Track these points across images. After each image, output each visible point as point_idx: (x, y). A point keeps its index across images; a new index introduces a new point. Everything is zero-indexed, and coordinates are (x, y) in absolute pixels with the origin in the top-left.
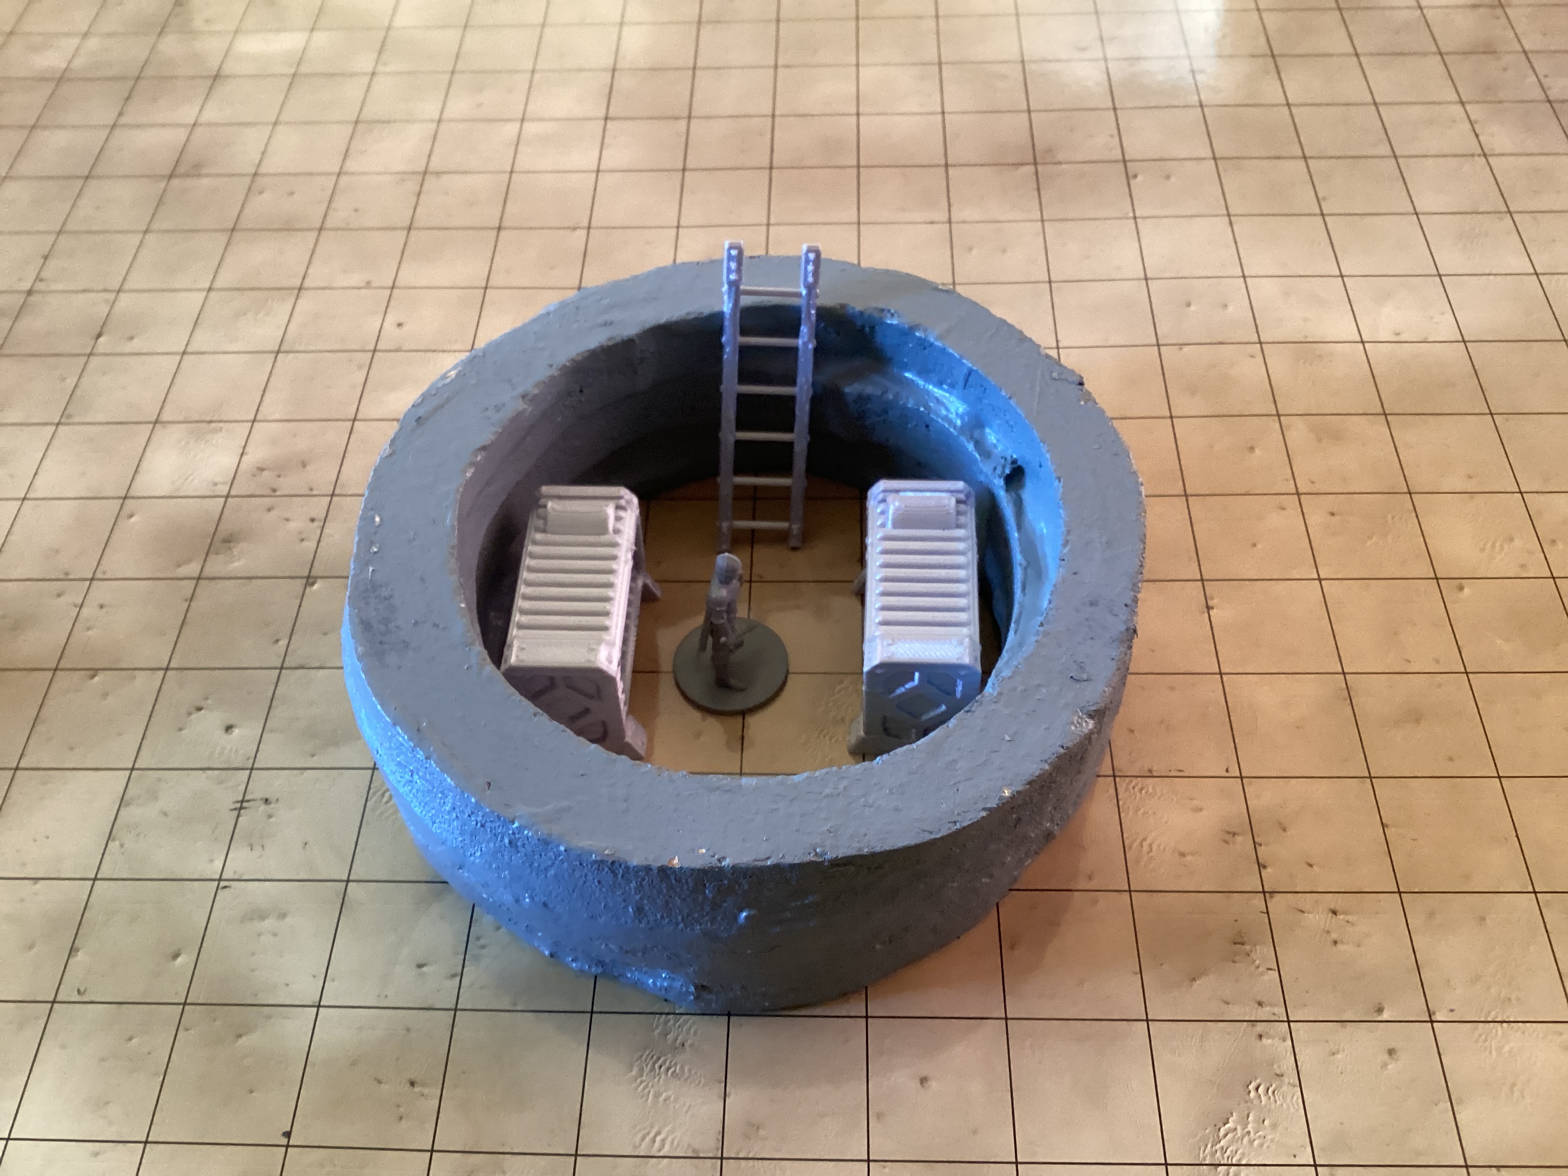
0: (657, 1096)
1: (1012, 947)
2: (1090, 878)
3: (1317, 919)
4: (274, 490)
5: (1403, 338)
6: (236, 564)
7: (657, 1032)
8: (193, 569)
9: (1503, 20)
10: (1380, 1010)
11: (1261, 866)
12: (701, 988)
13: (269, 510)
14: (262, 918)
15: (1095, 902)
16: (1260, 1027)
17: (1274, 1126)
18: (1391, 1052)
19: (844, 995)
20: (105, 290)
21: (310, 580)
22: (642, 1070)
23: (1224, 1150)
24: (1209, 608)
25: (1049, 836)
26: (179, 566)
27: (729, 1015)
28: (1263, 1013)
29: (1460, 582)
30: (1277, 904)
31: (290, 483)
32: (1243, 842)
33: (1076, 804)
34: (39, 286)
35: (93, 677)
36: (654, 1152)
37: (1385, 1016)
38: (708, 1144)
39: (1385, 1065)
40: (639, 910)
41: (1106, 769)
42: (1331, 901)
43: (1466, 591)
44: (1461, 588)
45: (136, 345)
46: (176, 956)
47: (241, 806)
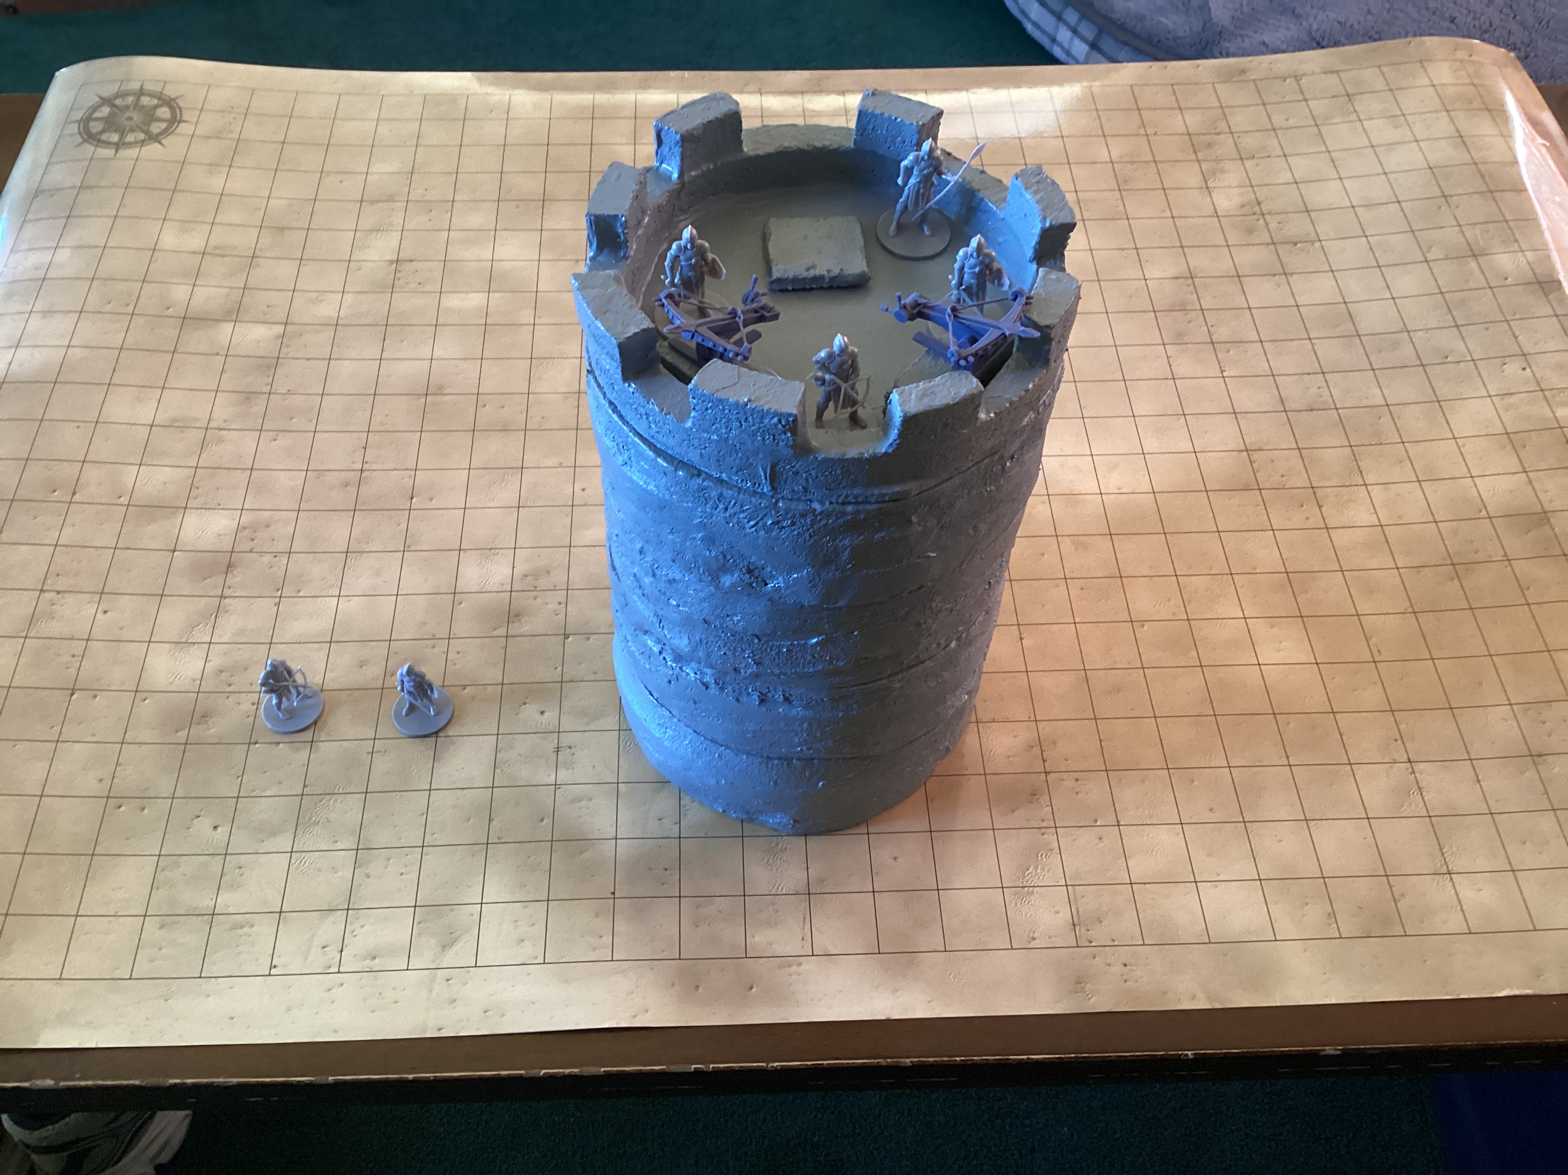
0: (777, 870)
1: (932, 801)
2: (967, 769)
3: (1069, 783)
4: (536, 587)
5: (1122, 491)
6: (525, 629)
7: (773, 844)
8: (502, 631)
9: (1192, 287)
10: (1096, 821)
11: (1044, 761)
12: (795, 821)
13: (535, 598)
14: (580, 801)
15: (970, 779)
16: (1043, 830)
17: (1049, 870)
18: (1100, 839)
19: (857, 825)
20: (407, 469)
21: (566, 636)
22: (768, 860)
23: (1027, 881)
24: (1021, 639)
25: (948, 750)
26: (494, 630)
27: (806, 835)
28: (1044, 824)
29: (1143, 622)
30: (1052, 777)
31: (543, 583)
32: (1037, 750)
33: (960, 735)
34: (366, 467)
35: (464, 689)
36: (779, 892)
37: (1098, 823)
38: (802, 888)
39: (1097, 844)
40: (775, 783)
41: (973, 719)
42: (1076, 775)
43: (1145, 628)
44: (1143, 626)
45: (435, 503)
46: (542, 820)
47: (558, 750)
